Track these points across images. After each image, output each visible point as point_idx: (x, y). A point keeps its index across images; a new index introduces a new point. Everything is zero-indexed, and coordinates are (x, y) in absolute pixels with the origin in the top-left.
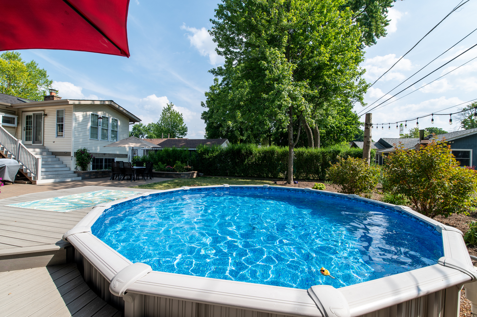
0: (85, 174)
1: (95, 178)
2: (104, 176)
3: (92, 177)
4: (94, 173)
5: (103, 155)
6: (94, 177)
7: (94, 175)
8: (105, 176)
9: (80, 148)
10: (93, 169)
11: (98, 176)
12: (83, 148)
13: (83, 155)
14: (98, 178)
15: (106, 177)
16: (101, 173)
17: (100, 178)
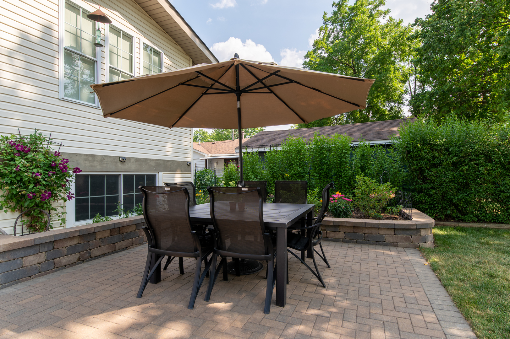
0: (21, 253)
1: (81, 260)
2: (118, 245)
3: (64, 260)
4: (75, 242)
5: (120, 165)
6: (74, 257)
7: (72, 250)
8: (123, 244)
9: (15, 131)
10: (78, 219)
11: (95, 252)
12: (27, 133)
13: (19, 161)
14: (91, 258)
15: (127, 248)
16: (107, 234)
17: (105, 255)
